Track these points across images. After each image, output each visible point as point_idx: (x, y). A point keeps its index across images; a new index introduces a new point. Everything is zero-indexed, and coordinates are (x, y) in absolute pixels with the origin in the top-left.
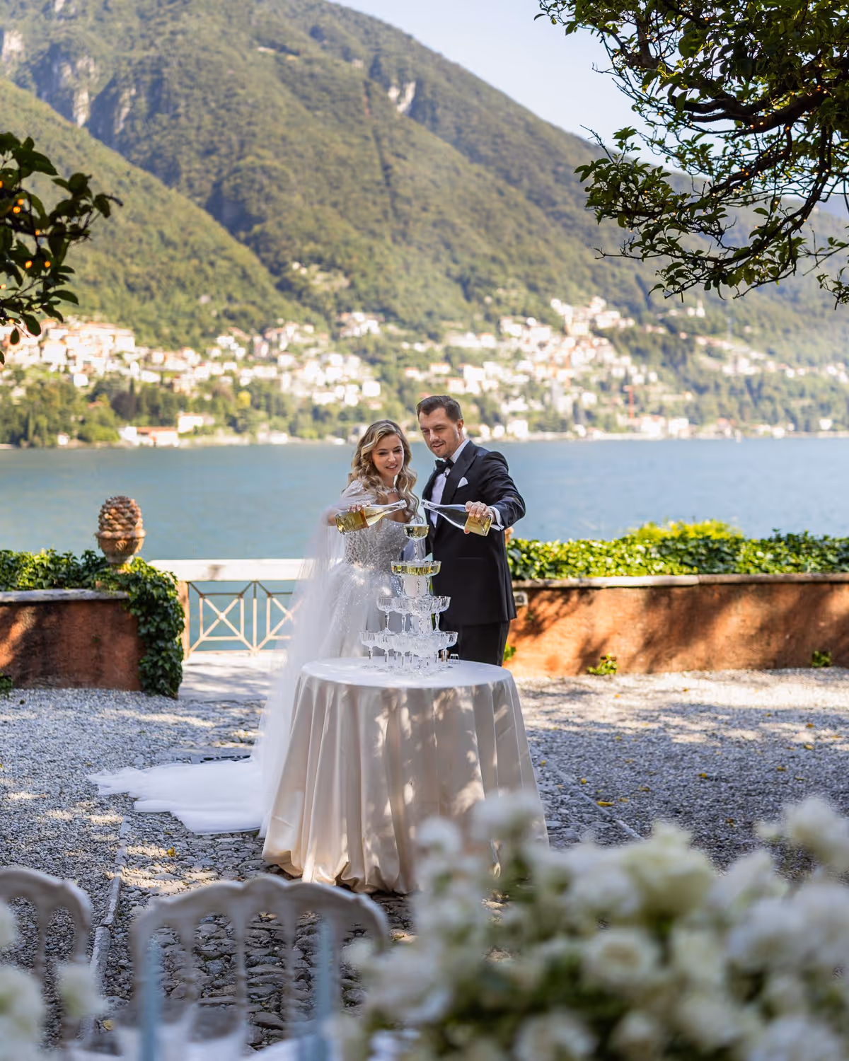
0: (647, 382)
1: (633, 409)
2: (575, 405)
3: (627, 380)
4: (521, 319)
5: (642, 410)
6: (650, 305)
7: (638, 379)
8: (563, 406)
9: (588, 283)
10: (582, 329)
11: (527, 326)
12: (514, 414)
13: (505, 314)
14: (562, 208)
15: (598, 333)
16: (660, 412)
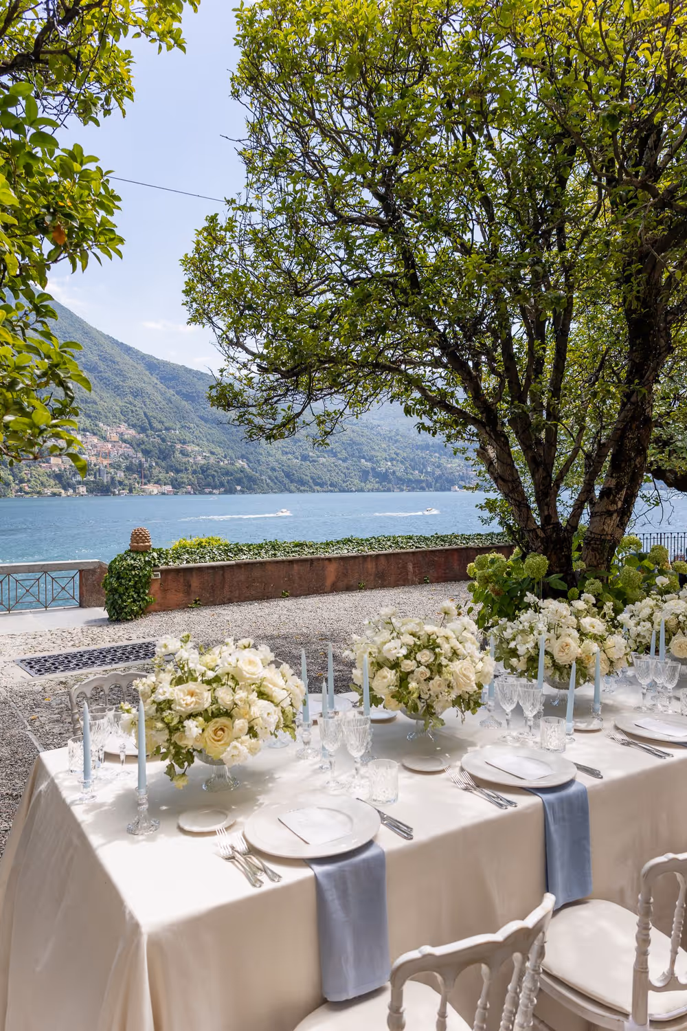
0: (151, 466)
1: (144, 481)
2: (113, 478)
3: (141, 465)
4: (82, 433)
5: (149, 481)
6: (152, 428)
7: (146, 465)
8: (106, 479)
9: (119, 414)
10: (115, 437)
11: (85, 435)
12: (79, 483)
13: (73, 430)
14: (103, 374)
15: (125, 441)
16: (158, 482)
